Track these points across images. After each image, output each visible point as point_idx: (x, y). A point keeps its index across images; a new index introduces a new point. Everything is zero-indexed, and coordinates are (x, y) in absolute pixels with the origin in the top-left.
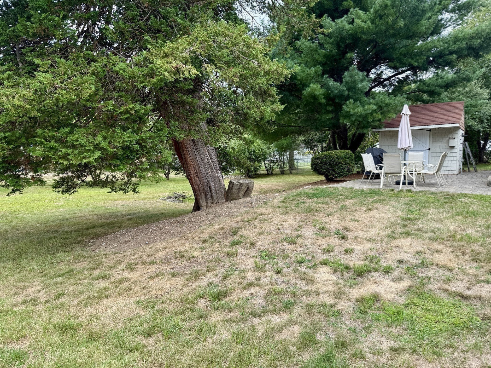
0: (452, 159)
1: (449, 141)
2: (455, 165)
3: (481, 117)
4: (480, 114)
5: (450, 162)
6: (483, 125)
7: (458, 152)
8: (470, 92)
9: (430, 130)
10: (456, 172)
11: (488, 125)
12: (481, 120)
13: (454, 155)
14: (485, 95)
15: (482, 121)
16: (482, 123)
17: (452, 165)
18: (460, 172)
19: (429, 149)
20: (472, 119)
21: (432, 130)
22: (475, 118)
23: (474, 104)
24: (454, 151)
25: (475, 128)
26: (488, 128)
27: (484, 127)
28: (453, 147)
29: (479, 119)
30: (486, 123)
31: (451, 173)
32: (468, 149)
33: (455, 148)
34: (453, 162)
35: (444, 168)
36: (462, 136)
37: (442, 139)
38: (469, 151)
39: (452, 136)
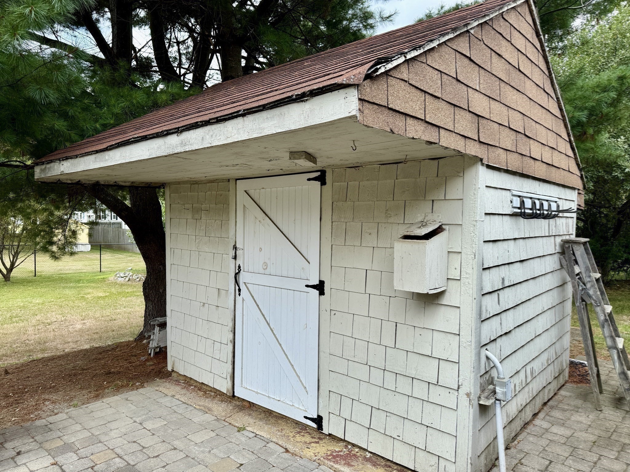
1: (389, 253)
19: (320, 287)
21: (329, 178)
32: (588, 285)
33: (445, 300)
34: (438, 395)
35: (393, 420)
36: (524, 215)
37: (374, 235)
38: (591, 292)
39: (430, 217)
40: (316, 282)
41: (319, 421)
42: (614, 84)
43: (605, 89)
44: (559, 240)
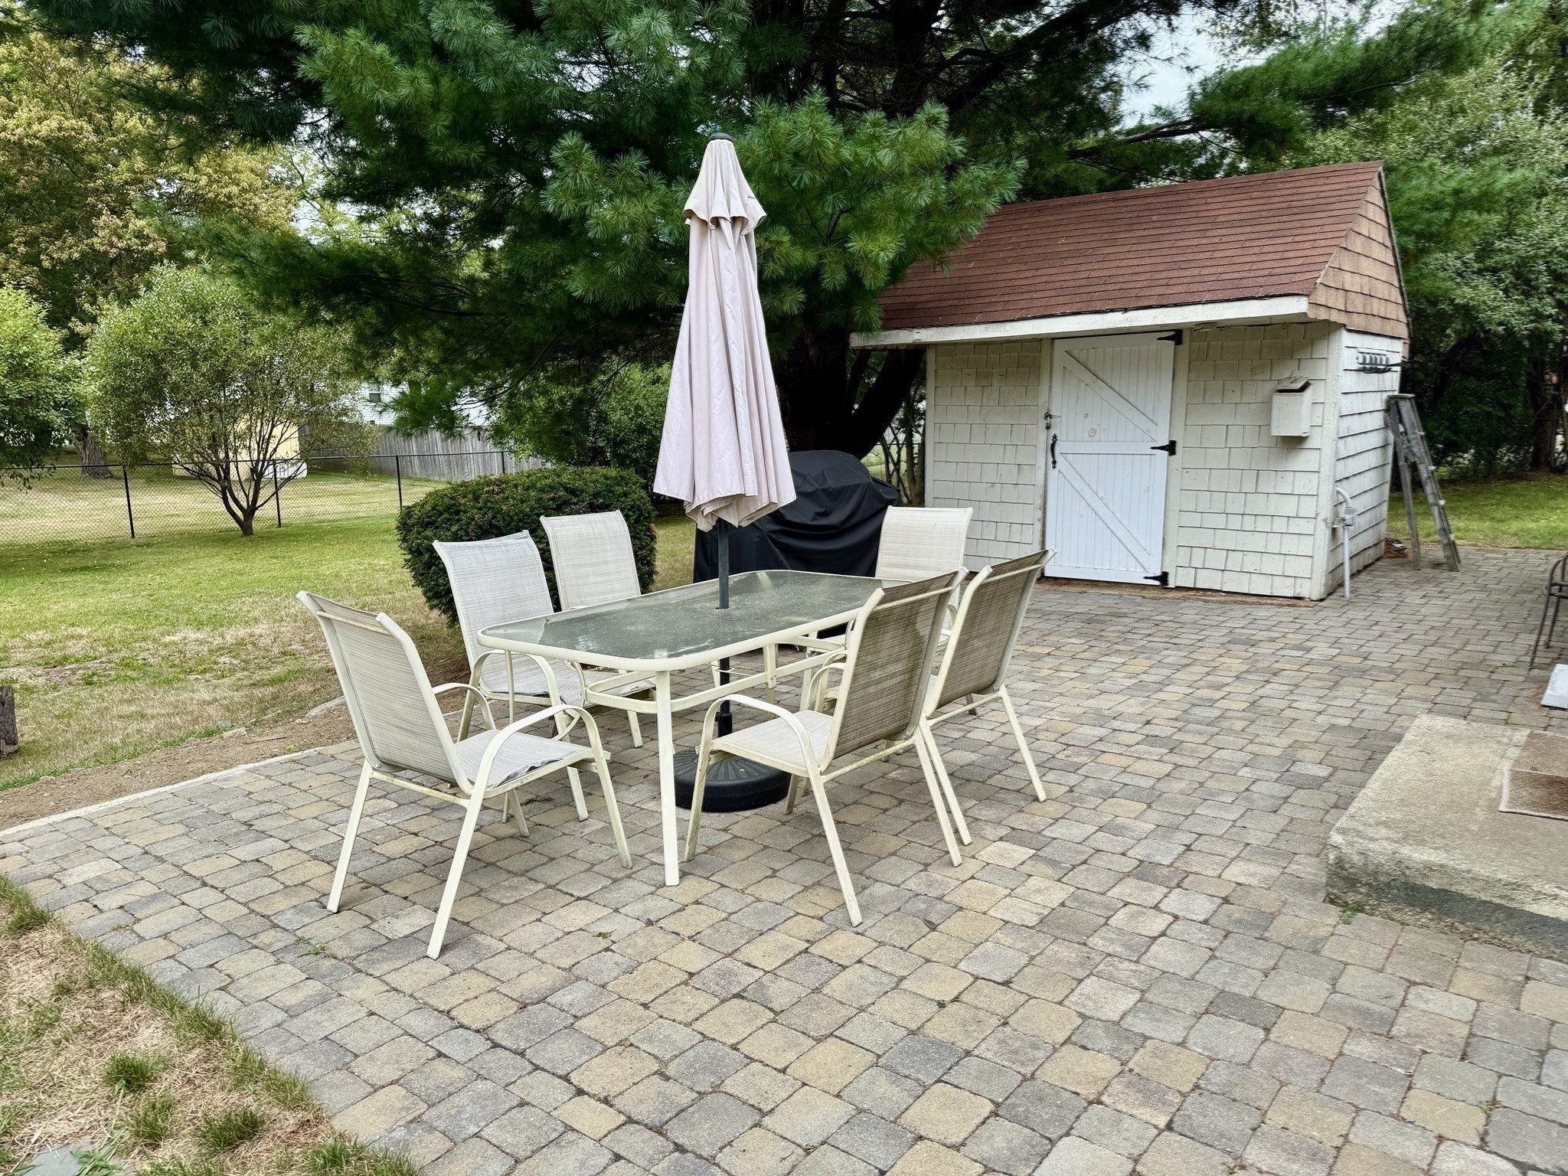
0: (1288, 506)
1: (1268, 405)
2: (1305, 546)
3: (1524, 262)
4: (1522, 248)
5: (1280, 525)
6: (1535, 303)
7: (1325, 471)
8: (1480, 131)
9: (1176, 335)
10: (1313, 588)
11: (1560, 304)
12: (1522, 281)
13: (1304, 484)
14: (1551, 150)
15: (1528, 282)
16: (1527, 295)
17: (1290, 545)
18: (1334, 587)
19: (1171, 448)
20: (1480, 272)
21: (1186, 337)
22: (1494, 271)
23: (1474, 191)
24: (1303, 460)
25: (1490, 320)
26: (1556, 321)
27: (1539, 316)
28: (1294, 443)
29: (1518, 275)
30: (1550, 292)
31: (1285, 589)
32: (1413, 443)
33: (1308, 444)
34: (1296, 526)
35: (1250, 557)
36: (1364, 370)
37: (1238, 392)
38: (1415, 450)
39: (1297, 374)
40: (1166, 443)
41: (1163, 578)
42: (1449, 200)
43: (1438, 206)
44: (1385, 396)
